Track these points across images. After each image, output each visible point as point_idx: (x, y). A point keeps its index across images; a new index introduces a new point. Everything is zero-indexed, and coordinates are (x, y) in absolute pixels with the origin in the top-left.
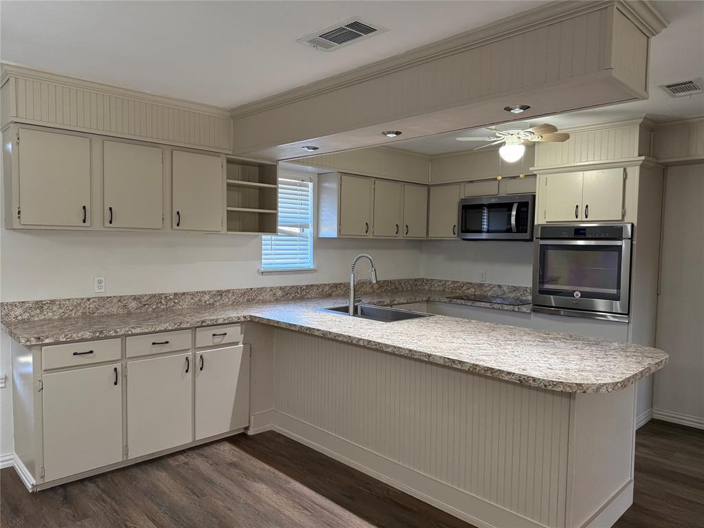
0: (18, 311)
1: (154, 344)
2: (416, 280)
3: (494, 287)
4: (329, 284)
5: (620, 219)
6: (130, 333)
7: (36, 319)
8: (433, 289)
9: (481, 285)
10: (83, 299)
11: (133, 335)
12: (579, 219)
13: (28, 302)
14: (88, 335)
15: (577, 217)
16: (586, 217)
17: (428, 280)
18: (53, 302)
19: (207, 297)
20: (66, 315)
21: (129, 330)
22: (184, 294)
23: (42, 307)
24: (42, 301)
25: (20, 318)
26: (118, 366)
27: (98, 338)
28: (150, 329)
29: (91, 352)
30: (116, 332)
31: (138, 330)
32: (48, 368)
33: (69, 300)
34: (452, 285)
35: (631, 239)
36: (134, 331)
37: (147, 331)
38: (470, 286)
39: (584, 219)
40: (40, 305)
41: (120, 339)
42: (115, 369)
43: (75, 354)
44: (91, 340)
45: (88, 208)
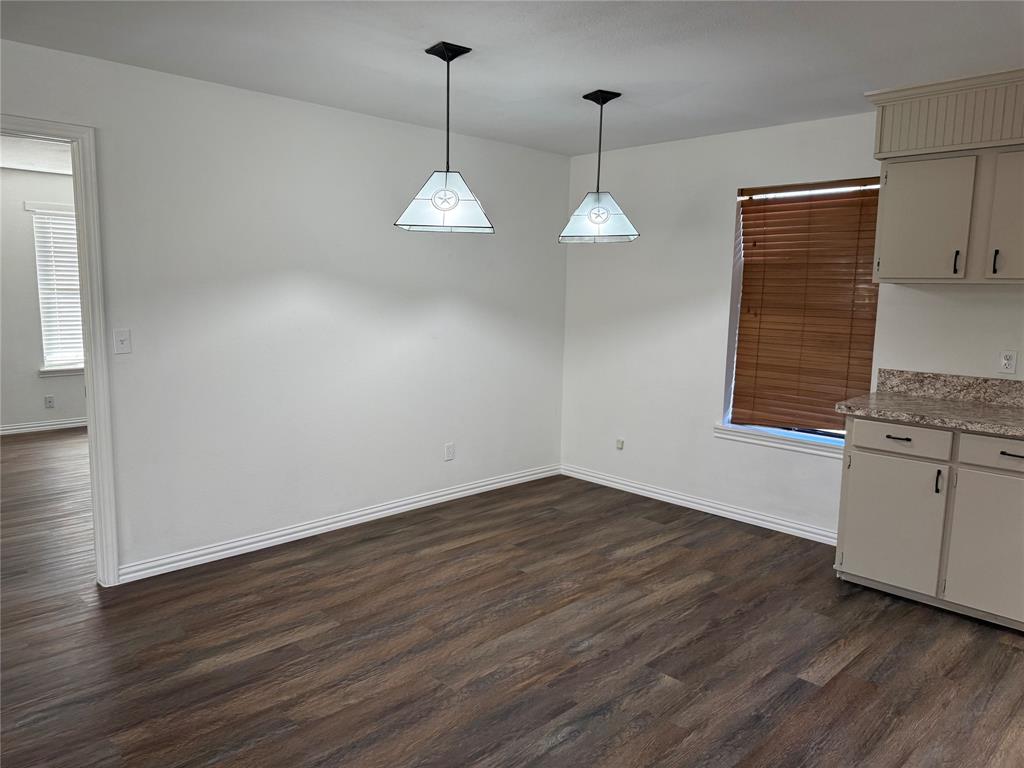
0: (895, 381)
1: (1003, 453)
6: (964, 428)
7: (915, 394)
10: (977, 379)
11: (967, 432)
13: (907, 372)
14: (904, 417)
18: (936, 377)
20: (952, 396)
21: (962, 424)
23: (922, 381)
24: (922, 373)
25: (896, 389)
26: (945, 469)
27: (917, 424)
28: (996, 430)
29: (909, 440)
30: (943, 422)
31: (977, 427)
32: (859, 444)
33: (958, 377)
36: (970, 427)
37: (991, 431)
40: (920, 378)
41: (950, 434)
42: (939, 472)
43: (888, 437)
44: (909, 424)
45: (963, 253)
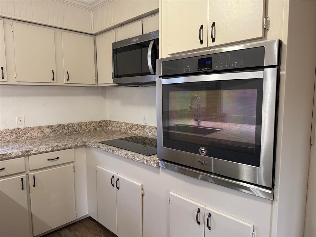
2: (100, 122)
3: (153, 129)
5: (260, 35)
8: (114, 129)
9: (144, 127)
12: (204, 45)
15: (202, 42)
16: (213, 40)
17: (111, 122)
34: (125, 127)
35: (278, 66)
38: (137, 127)
39: (211, 44)
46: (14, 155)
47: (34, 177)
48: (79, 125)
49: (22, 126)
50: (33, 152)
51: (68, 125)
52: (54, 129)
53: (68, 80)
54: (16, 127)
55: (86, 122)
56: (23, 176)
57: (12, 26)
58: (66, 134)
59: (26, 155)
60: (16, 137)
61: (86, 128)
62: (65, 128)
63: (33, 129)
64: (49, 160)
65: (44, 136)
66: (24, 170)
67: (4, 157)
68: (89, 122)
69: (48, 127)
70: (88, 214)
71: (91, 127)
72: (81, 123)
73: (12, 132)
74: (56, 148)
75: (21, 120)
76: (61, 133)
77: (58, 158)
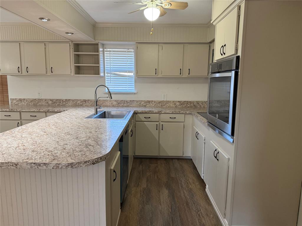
4: (144, 101)
5: (234, 53)
10: (33, 99)
11: (22, 112)
15: (222, 55)
16: (225, 54)
18: (24, 99)
19: (79, 102)
20: (29, 104)
21: (21, 110)
22: (69, 100)
27: (11, 111)
28: (28, 110)
29: (10, 116)
30: (17, 110)
33: (29, 99)
35: (235, 70)
36: (23, 110)
40: (21, 100)
41: (19, 113)
42: (18, 123)
43: (5, 116)
44: (9, 112)
45: (20, 67)
46: (154, 112)
47: (162, 125)
48: (198, 102)
49: (165, 100)
50: (163, 112)
51: (190, 102)
52: (182, 103)
53: (189, 74)
54: (163, 100)
55: (202, 101)
56: (158, 123)
57: (162, 46)
58: (188, 107)
59: (159, 113)
60: (162, 105)
61: (202, 105)
62: (188, 104)
63: (170, 102)
64: (170, 118)
65: (176, 106)
66: (158, 121)
67: (150, 112)
68: (204, 101)
69: (179, 101)
70: (190, 156)
71: (205, 105)
72: (199, 101)
73: (160, 102)
74: (174, 112)
75: (165, 96)
76: (185, 106)
77: (175, 118)
